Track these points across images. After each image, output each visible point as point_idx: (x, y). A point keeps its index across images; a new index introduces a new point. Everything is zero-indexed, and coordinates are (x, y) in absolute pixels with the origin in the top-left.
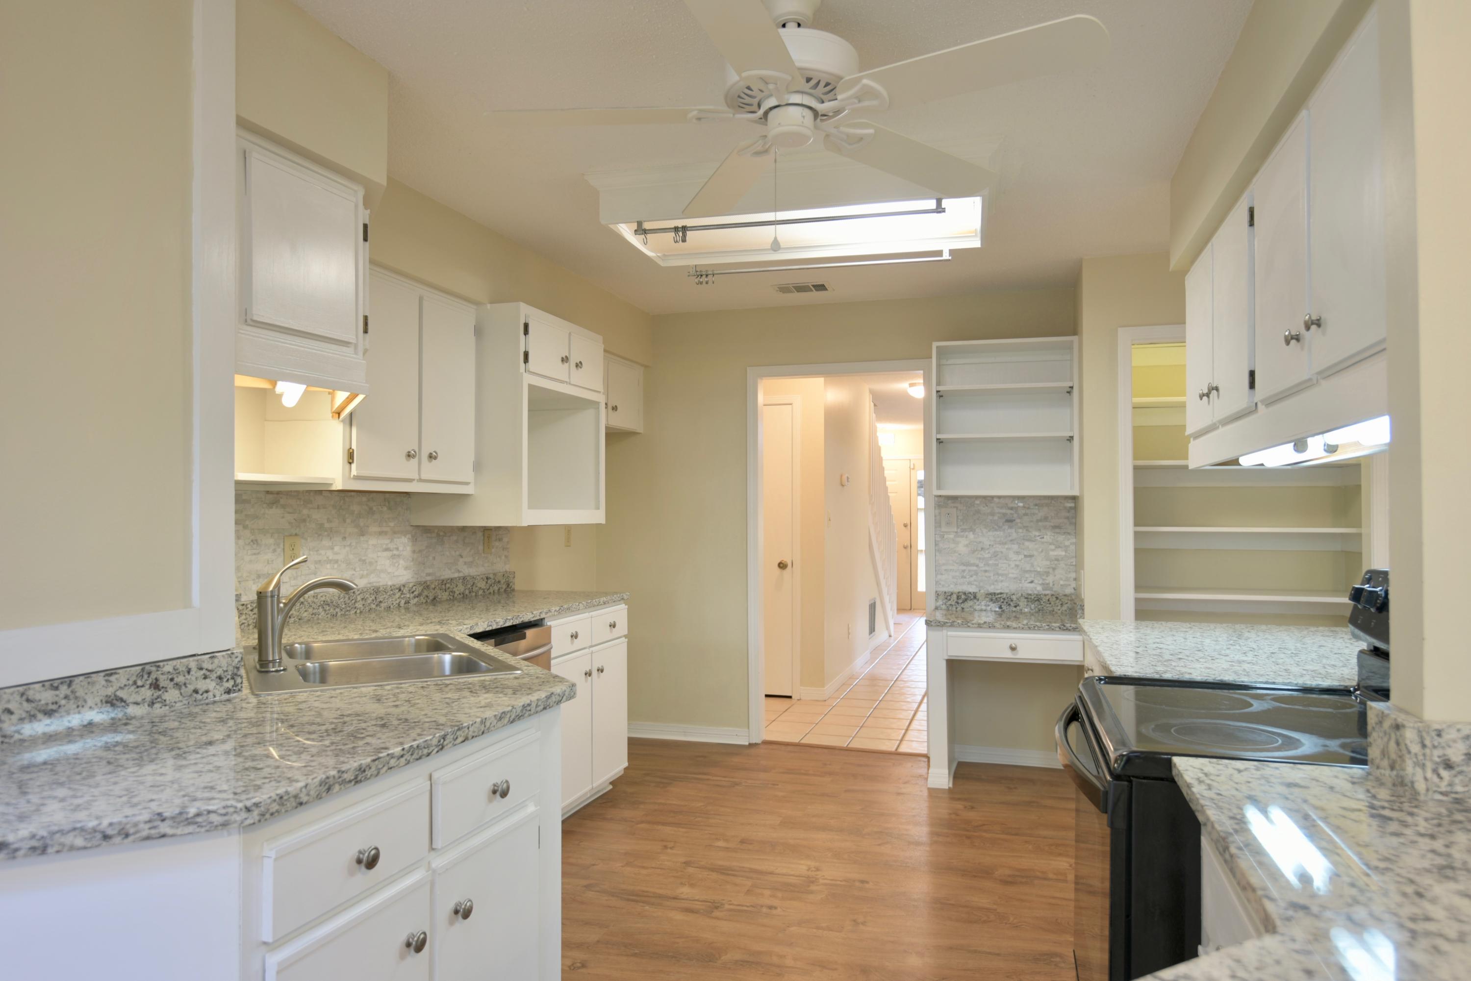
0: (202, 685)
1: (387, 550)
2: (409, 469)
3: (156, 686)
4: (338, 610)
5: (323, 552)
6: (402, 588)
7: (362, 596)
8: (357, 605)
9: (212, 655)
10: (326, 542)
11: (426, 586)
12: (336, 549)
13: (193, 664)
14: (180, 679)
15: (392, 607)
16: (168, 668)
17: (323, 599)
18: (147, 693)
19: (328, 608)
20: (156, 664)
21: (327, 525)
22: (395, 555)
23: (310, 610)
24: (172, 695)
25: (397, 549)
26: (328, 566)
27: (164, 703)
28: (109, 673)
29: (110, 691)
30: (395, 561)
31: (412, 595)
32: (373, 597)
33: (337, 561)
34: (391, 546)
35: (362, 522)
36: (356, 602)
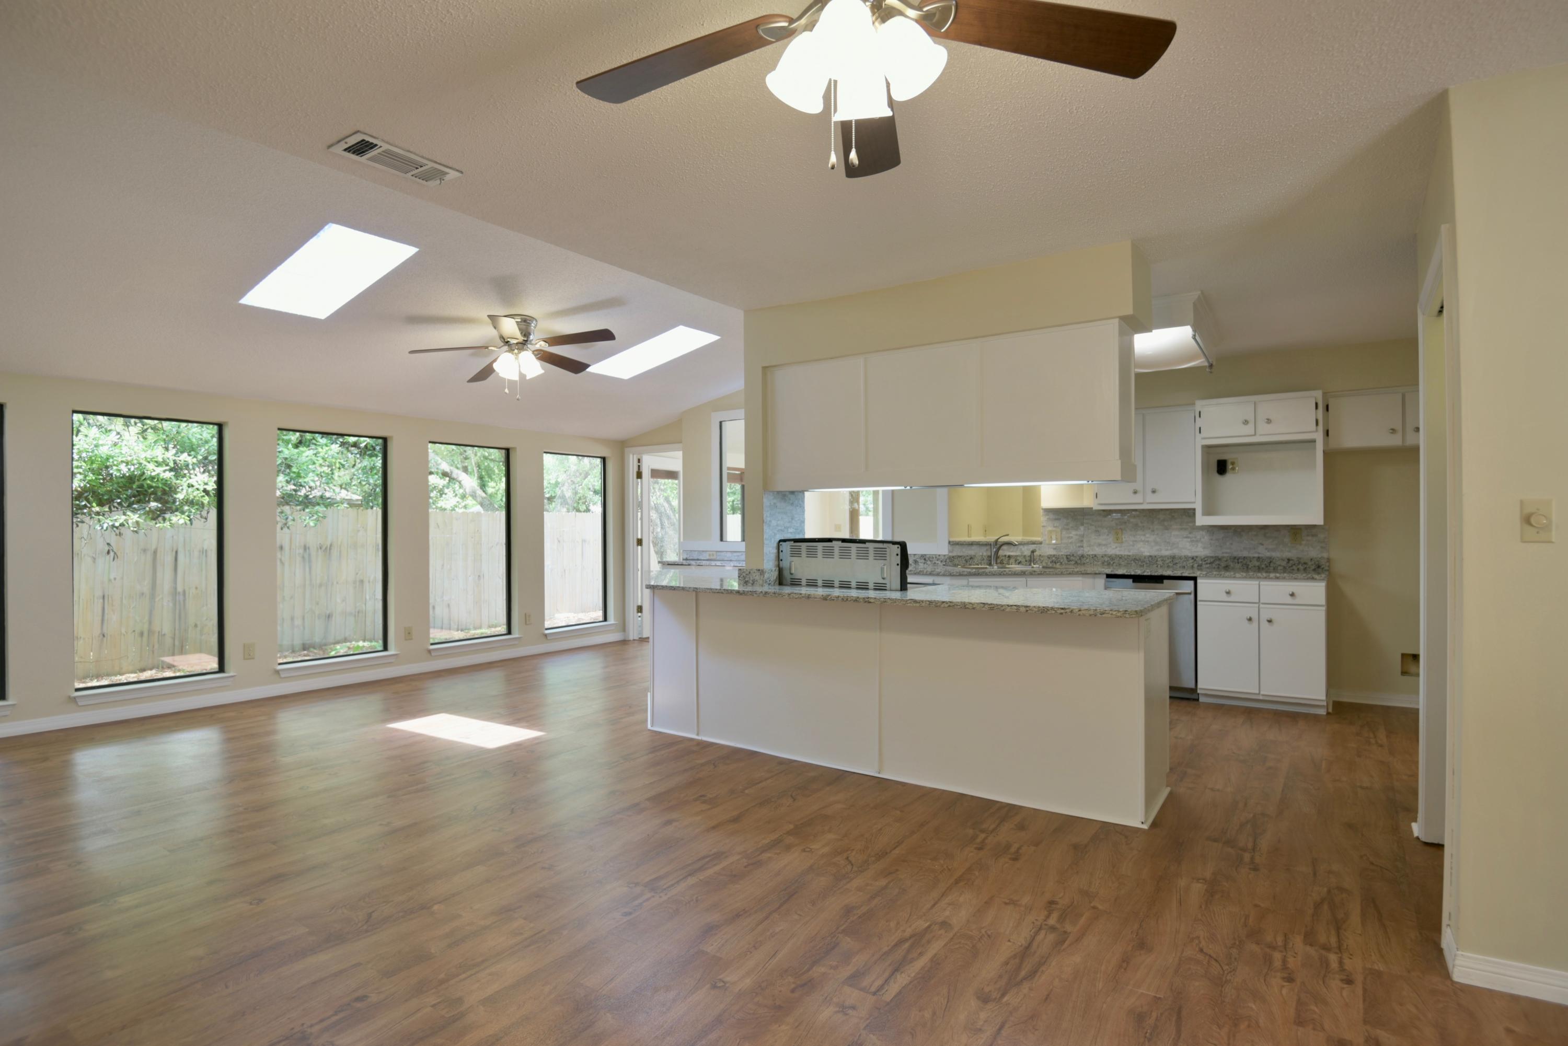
0: (937, 562)
1: (1187, 537)
2: (1138, 498)
3: (925, 559)
4: (1144, 563)
5: (1139, 537)
6: (1195, 558)
7: (1161, 559)
8: (1158, 563)
9: (939, 555)
10: (1140, 532)
11: (1218, 559)
12: (1147, 535)
13: (934, 556)
14: (931, 559)
15: (1186, 567)
16: (928, 556)
17: (1134, 557)
18: (923, 561)
19: (1137, 562)
20: (925, 555)
21: (1140, 525)
22: (1193, 540)
23: (1126, 562)
24: (929, 562)
25: (1195, 537)
26: (1142, 543)
27: (927, 564)
28: (915, 555)
29: (915, 559)
30: (1193, 544)
31: (1204, 563)
32: (1170, 560)
33: (1148, 541)
34: (1191, 536)
35: (1166, 523)
36: (1157, 561)
